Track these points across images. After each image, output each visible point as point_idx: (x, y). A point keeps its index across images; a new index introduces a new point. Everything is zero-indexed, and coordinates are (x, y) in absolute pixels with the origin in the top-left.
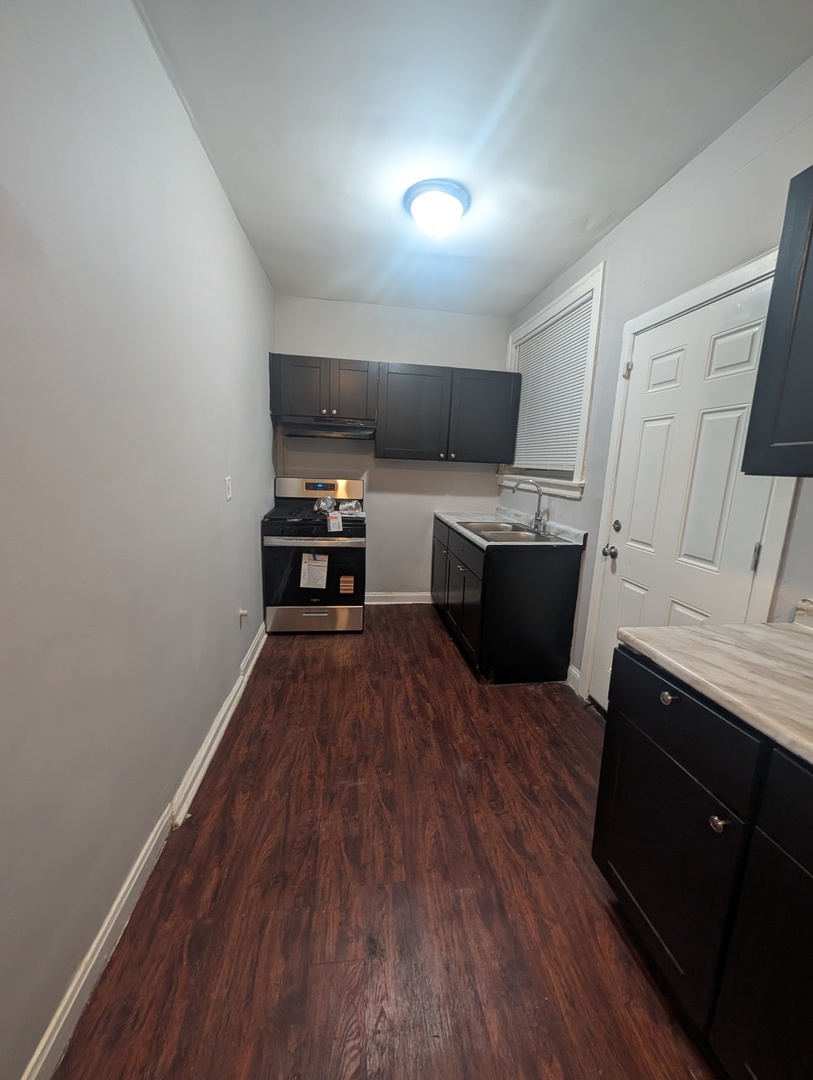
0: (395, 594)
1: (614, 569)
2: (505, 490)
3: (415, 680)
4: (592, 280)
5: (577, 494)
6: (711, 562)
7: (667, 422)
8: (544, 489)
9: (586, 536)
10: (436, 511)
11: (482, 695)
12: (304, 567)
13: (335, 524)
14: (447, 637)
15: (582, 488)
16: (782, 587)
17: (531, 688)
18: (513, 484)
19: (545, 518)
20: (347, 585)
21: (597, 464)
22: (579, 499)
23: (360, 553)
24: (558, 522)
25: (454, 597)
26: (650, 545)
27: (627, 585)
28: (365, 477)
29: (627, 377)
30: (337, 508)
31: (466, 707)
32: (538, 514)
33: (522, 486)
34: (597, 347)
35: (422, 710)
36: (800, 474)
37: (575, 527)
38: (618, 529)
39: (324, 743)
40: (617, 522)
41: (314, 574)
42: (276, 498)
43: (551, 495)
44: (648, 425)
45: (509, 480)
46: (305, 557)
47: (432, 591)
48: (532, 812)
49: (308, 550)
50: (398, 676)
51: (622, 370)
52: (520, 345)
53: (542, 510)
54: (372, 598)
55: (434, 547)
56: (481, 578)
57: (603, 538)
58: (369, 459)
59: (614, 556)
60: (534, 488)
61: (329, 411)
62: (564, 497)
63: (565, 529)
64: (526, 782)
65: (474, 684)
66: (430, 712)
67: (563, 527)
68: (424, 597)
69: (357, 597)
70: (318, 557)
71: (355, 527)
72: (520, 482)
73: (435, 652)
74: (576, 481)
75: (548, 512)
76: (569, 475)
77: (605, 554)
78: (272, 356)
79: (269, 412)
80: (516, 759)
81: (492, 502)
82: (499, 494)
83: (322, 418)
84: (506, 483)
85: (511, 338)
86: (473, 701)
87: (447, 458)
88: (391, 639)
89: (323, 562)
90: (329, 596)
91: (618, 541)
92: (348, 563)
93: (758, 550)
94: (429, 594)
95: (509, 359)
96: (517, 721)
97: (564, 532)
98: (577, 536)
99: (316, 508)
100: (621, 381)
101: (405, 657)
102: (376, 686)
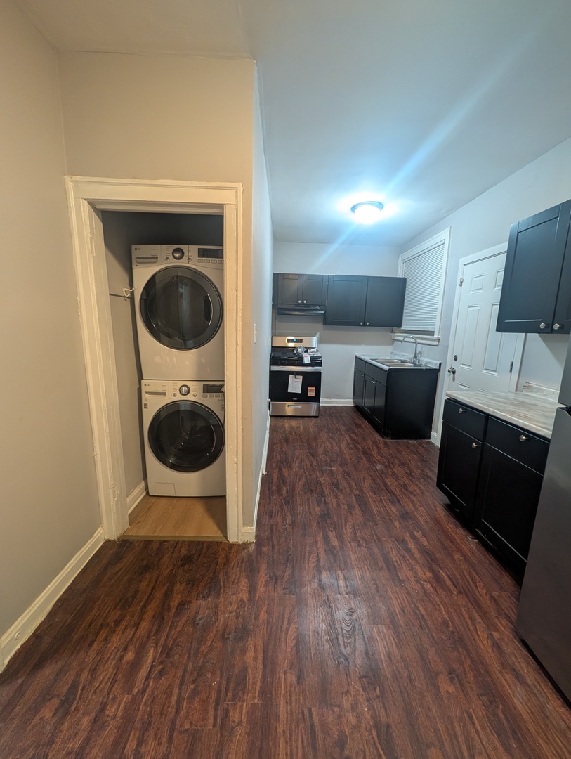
0: (333, 400)
1: (454, 379)
2: (396, 342)
3: (350, 436)
4: (444, 235)
5: (436, 343)
6: (495, 371)
7: (479, 308)
8: (419, 341)
9: (440, 364)
10: (357, 354)
11: (385, 444)
12: (290, 381)
13: (307, 360)
14: (364, 420)
15: (439, 340)
16: (520, 379)
17: (411, 442)
18: (401, 339)
19: (419, 356)
20: (311, 391)
21: (446, 328)
22: (437, 346)
23: (318, 374)
24: (426, 358)
25: (368, 403)
26: (470, 366)
27: (460, 386)
28: (318, 335)
29: (461, 285)
30: (306, 352)
31: (378, 447)
32: (415, 354)
33: (406, 339)
34: (447, 269)
35: (356, 447)
36: (526, 332)
37: (435, 359)
38: (456, 360)
39: (313, 455)
40: (455, 356)
41: (295, 385)
42: (272, 347)
43: (422, 344)
44: (470, 309)
45: (399, 336)
46: (291, 376)
47: (353, 399)
48: (411, 480)
49: (292, 373)
50: (341, 434)
51: (458, 282)
52: (405, 262)
53: (417, 352)
54: (324, 402)
55: (355, 373)
56: (385, 385)
57: (449, 364)
58: (320, 326)
59: (454, 373)
60: (413, 340)
61: (302, 301)
62: (429, 345)
63: (429, 361)
64: (408, 472)
65: (381, 439)
66: (360, 448)
67: (429, 360)
68: (349, 402)
69: (317, 398)
70: (297, 377)
71: (316, 361)
72: (405, 337)
73: (358, 426)
74: (436, 336)
75: (421, 353)
76: (432, 333)
77: (449, 372)
78: (274, 274)
79: (271, 303)
80: (403, 464)
81: (389, 349)
82: (393, 344)
83: (298, 305)
84: (397, 338)
85: (400, 257)
86: (381, 445)
87: (364, 325)
88: (334, 420)
89: (300, 379)
90: (302, 397)
91: (456, 366)
92: (313, 380)
93: (512, 364)
94: (352, 400)
95: (399, 269)
96: (403, 453)
97: (429, 363)
98: (436, 364)
99: (295, 352)
100: (458, 286)
101: (343, 427)
102: (332, 438)
